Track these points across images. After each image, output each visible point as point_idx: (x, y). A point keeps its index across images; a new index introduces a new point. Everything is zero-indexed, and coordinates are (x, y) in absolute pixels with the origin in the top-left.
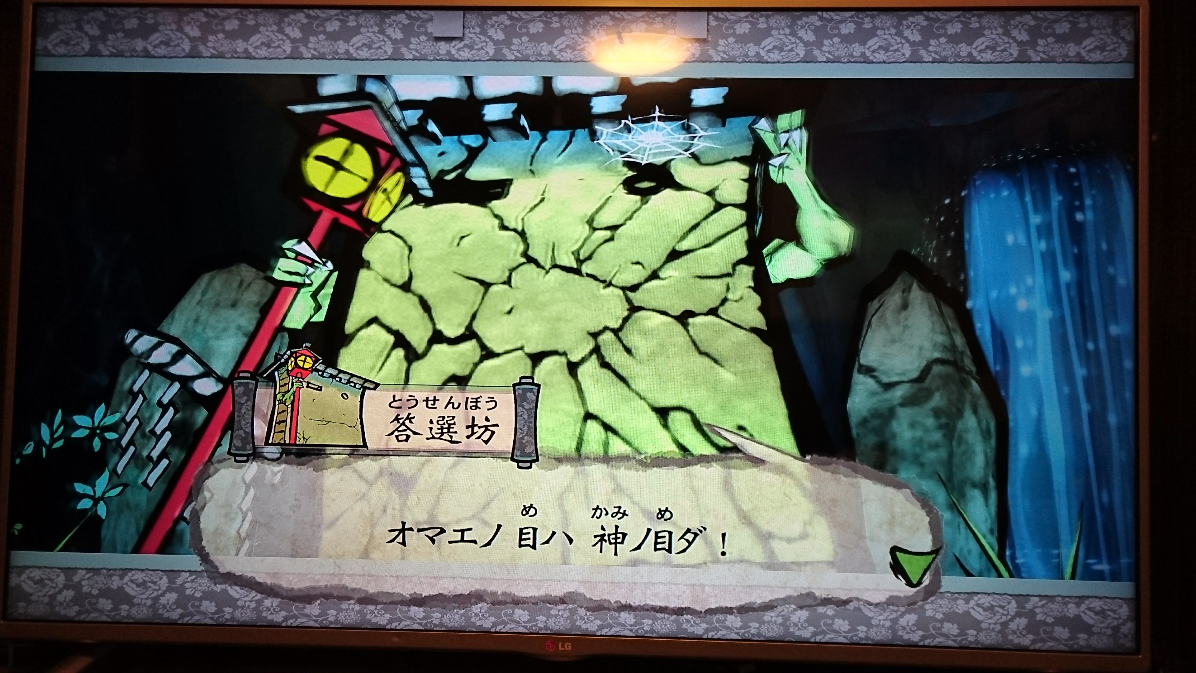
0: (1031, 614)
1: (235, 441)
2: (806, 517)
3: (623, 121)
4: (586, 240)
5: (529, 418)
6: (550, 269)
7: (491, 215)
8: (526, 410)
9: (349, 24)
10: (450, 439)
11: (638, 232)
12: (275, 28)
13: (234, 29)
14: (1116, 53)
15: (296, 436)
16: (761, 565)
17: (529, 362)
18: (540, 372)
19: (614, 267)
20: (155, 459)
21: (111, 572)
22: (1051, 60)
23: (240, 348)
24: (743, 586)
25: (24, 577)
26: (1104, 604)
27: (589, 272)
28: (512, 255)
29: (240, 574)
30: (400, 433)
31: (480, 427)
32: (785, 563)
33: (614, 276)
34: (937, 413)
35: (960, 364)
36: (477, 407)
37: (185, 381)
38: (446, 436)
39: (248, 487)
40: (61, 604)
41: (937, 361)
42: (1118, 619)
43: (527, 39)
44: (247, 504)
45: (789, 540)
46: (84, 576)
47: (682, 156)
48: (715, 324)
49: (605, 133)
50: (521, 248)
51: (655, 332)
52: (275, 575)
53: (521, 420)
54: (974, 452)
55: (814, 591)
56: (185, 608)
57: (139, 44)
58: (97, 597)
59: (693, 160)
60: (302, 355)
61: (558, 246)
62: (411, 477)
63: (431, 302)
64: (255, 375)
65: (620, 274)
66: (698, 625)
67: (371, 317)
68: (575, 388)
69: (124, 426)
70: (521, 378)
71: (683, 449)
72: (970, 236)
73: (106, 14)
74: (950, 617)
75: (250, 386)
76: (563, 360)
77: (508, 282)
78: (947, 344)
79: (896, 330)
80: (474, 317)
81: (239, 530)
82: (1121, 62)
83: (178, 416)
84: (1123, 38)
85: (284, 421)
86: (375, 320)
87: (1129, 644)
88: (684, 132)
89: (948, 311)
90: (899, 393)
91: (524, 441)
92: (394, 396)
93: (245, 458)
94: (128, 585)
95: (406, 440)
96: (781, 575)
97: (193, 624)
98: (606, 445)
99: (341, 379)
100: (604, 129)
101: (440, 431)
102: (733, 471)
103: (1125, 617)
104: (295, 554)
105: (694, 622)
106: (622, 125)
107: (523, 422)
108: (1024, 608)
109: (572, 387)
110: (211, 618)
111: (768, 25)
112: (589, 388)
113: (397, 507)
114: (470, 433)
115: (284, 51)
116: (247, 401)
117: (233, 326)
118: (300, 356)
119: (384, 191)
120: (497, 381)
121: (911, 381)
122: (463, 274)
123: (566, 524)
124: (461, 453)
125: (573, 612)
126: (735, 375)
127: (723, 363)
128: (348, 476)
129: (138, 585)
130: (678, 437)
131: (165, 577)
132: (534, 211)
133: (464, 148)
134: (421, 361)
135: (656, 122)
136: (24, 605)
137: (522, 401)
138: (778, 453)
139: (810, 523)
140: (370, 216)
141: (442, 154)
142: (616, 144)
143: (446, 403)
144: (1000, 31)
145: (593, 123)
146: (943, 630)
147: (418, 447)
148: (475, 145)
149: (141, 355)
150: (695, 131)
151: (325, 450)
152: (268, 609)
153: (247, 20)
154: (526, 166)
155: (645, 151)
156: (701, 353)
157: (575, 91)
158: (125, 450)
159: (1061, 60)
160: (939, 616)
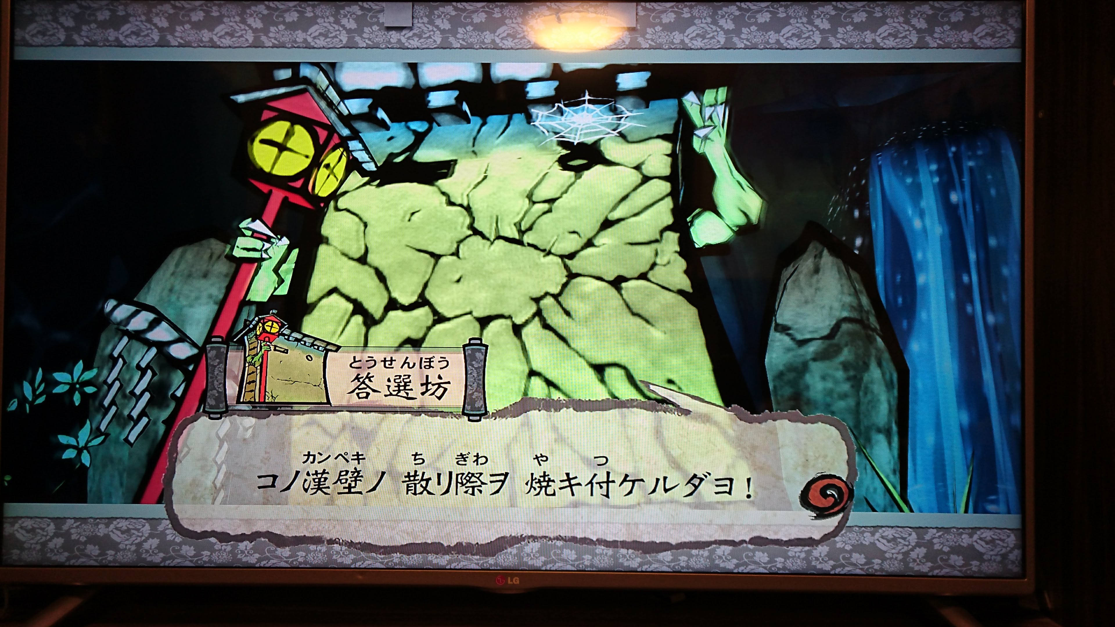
0: (929, 544)
1: (208, 400)
2: (730, 461)
3: (556, 105)
4: (526, 213)
5: (478, 376)
6: (494, 240)
7: (439, 193)
8: (476, 368)
9: (306, 15)
10: (405, 395)
11: (573, 204)
12: (238, 19)
15: (265, 394)
16: (689, 505)
17: (477, 325)
18: (487, 333)
19: (553, 237)
20: (135, 417)
21: (97, 521)
22: (947, 46)
23: (212, 316)
25: (17, 526)
26: (994, 535)
27: (531, 242)
28: (459, 228)
30: (360, 391)
31: (433, 385)
32: (710, 503)
33: (553, 245)
34: (846, 366)
35: (866, 322)
36: (430, 366)
37: (162, 346)
38: (402, 393)
39: (221, 442)
40: (52, 550)
41: (845, 320)
42: (1006, 547)
43: (472, 28)
44: (221, 457)
46: (72, 525)
47: (610, 136)
48: (646, 288)
49: (540, 115)
50: (468, 221)
51: (592, 296)
52: (248, 520)
53: (471, 378)
54: (879, 400)
56: (166, 552)
57: (112, 35)
58: (85, 543)
59: (620, 139)
60: (269, 320)
61: (501, 219)
62: (372, 431)
63: (386, 273)
64: (228, 340)
65: (559, 243)
66: (633, 559)
67: (330, 288)
68: (520, 348)
69: (106, 387)
70: (470, 340)
73: (80, 6)
74: (858, 548)
75: (222, 350)
76: (509, 322)
77: (456, 254)
78: (855, 305)
79: (808, 292)
80: (426, 286)
81: (214, 481)
82: (1010, 47)
83: (156, 378)
85: (253, 382)
86: (334, 290)
87: (1016, 569)
88: (611, 113)
89: (854, 274)
90: (811, 349)
91: (474, 397)
92: (354, 358)
93: (219, 416)
94: (113, 533)
95: (367, 397)
96: (708, 513)
97: (174, 567)
99: (305, 342)
100: (539, 113)
101: (397, 389)
103: (1012, 546)
104: (266, 502)
105: (630, 556)
106: (555, 108)
107: (472, 380)
108: (924, 539)
109: (517, 347)
110: (191, 561)
111: (692, 14)
112: (532, 348)
114: (425, 390)
115: (247, 40)
116: (219, 363)
117: (205, 294)
118: (267, 322)
119: (327, 166)
120: (448, 343)
121: (823, 338)
122: (414, 247)
123: (513, 470)
124: (416, 409)
125: (521, 550)
126: (665, 333)
127: (654, 323)
128: (314, 430)
129: (123, 532)
130: (613, 391)
131: (147, 525)
132: (478, 188)
133: (411, 133)
134: (378, 326)
135: (586, 105)
136: (18, 552)
137: (472, 361)
138: (704, 404)
139: (733, 466)
140: (316, 192)
141: (391, 139)
142: (550, 125)
143: (402, 363)
144: (901, 19)
145: (529, 107)
146: (852, 560)
147: (377, 404)
148: (421, 130)
149: (120, 323)
150: (621, 112)
151: (292, 407)
152: (242, 552)
153: (212, 12)
154: (468, 147)
155: (577, 131)
156: (634, 314)
157: (512, 78)
158: (108, 409)
159: (956, 46)
160: (848, 548)
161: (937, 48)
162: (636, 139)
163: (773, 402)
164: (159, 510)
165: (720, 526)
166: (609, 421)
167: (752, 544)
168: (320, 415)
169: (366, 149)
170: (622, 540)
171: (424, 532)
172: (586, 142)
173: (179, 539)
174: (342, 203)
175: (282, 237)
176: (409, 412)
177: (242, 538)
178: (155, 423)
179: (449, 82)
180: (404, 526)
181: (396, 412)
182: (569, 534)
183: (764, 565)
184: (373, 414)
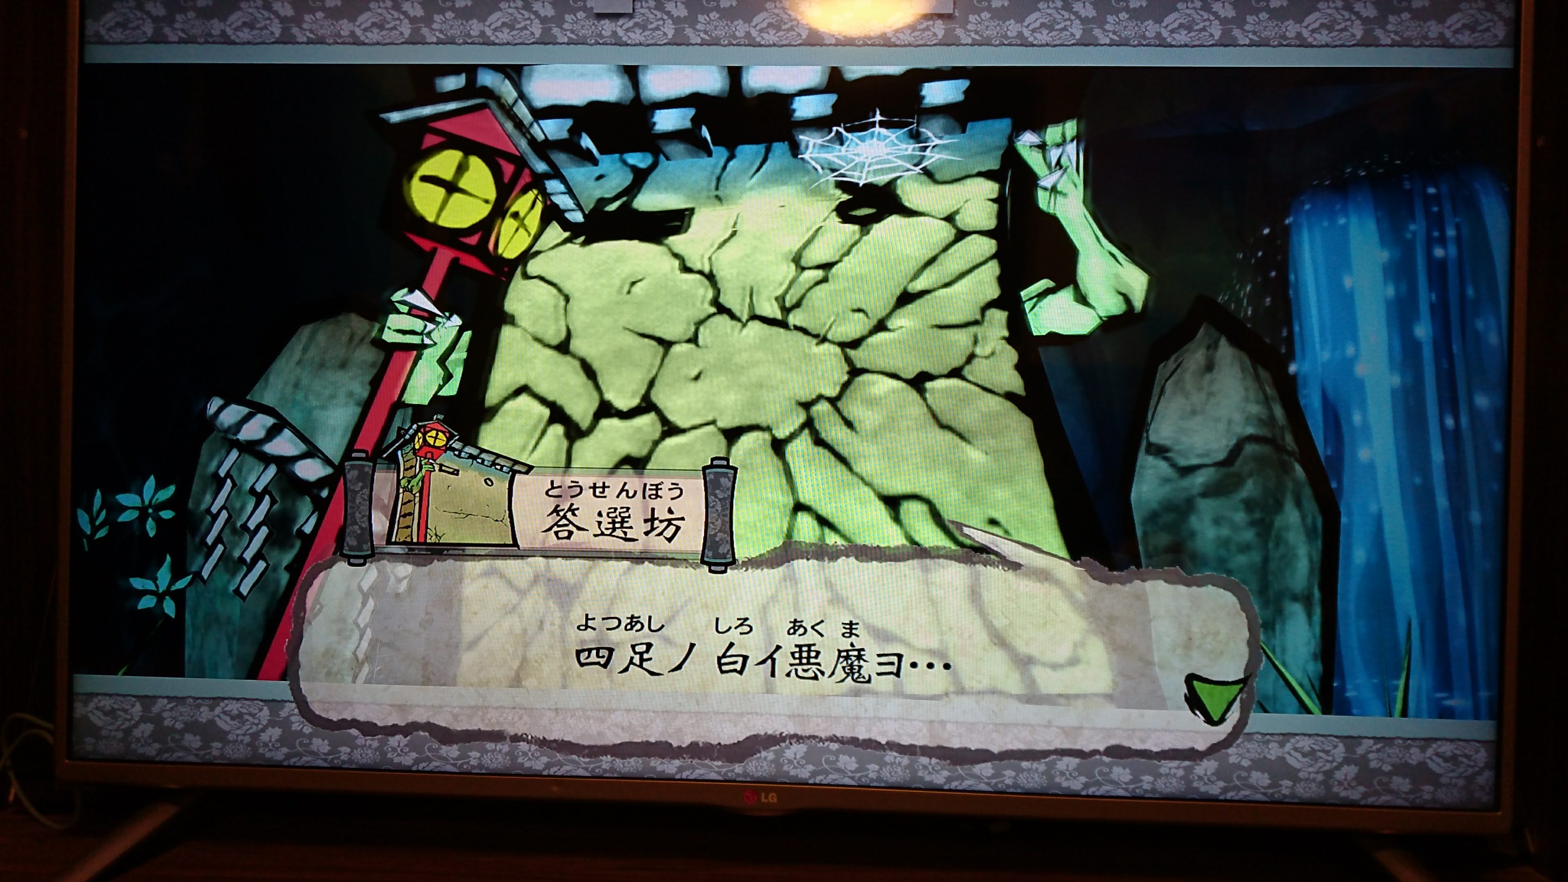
0: (1363, 761)
1: (348, 538)
2: (1077, 637)
3: (835, 129)
4: (792, 283)
5: (723, 510)
6: (748, 321)
7: (669, 254)
8: (720, 500)
10: (623, 536)
11: (858, 270)
12: (389, 3)
13: (336, 6)
14: (1491, 34)
15: (426, 532)
16: (1019, 698)
17: (723, 440)
18: (737, 451)
19: (829, 317)
20: (248, 560)
21: (199, 701)
22: (1406, 43)
24: (996, 725)
25: (91, 706)
26: (1456, 749)
27: (798, 324)
28: (698, 304)
30: (560, 529)
31: (661, 521)
32: (1049, 695)
33: (830, 327)
34: (1249, 505)
35: (1279, 442)
36: (657, 496)
37: (284, 463)
38: (619, 533)
39: (365, 598)
40: (138, 740)
41: (1251, 438)
42: (1473, 767)
43: (717, 15)
44: (365, 618)
45: (1055, 667)
46: (165, 706)
47: (910, 173)
48: (960, 390)
49: (811, 144)
50: (710, 294)
51: (883, 402)
52: (402, 707)
53: (714, 512)
54: (1295, 555)
56: (291, 746)
57: (216, 27)
58: (182, 732)
59: (924, 178)
60: (433, 429)
61: (758, 292)
62: (575, 584)
63: (596, 365)
64: (374, 455)
65: (840, 325)
67: (518, 386)
68: (782, 472)
69: (209, 518)
70: (713, 459)
71: (914, 542)
72: (1296, 278)
74: (1260, 764)
75: (366, 469)
76: (767, 436)
77: (694, 340)
78: (1264, 417)
79: (1197, 398)
80: (651, 384)
81: (355, 651)
82: (1496, 46)
83: (275, 507)
84: (1500, 15)
85: (410, 514)
86: (524, 389)
87: (1485, 798)
88: (911, 141)
89: (1264, 374)
90: (1200, 479)
91: (717, 539)
92: (552, 482)
93: (362, 561)
94: (220, 718)
95: (569, 537)
96: (1045, 710)
97: (302, 767)
99: (483, 460)
100: (810, 140)
101: (611, 526)
103: (1481, 765)
104: (427, 681)
106: (833, 134)
107: (715, 515)
108: (1355, 753)
109: (779, 470)
110: (324, 760)
112: (800, 472)
113: (557, 622)
114: (649, 529)
115: (402, 34)
116: (362, 488)
117: (343, 392)
118: (429, 431)
119: (516, 215)
120: (683, 463)
121: (1218, 464)
122: (636, 330)
123: (770, 642)
124: (637, 555)
125: (779, 754)
126: (987, 454)
127: (971, 439)
128: (494, 583)
129: (233, 718)
130: (912, 533)
131: (265, 708)
132: (724, 247)
133: (628, 170)
134: (586, 440)
135: (877, 129)
136: (93, 740)
137: (714, 488)
138: (1041, 555)
139: (1082, 644)
140: (500, 251)
141: (600, 177)
142: (826, 159)
143: (618, 491)
144: (1340, 3)
145: (794, 133)
146: (1250, 780)
147: (584, 546)
148: (642, 165)
149: (228, 430)
150: (927, 140)
151: (463, 550)
152: (394, 750)
154: (709, 190)
155: (863, 167)
156: (943, 426)
157: (772, 89)
158: (211, 549)
159: (1418, 43)
160: (1246, 763)
161: (1392, 46)
162: (948, 177)
163: (1142, 556)
164: (280, 689)
165: (1062, 728)
166: (905, 575)
167: (1108, 756)
168: (504, 562)
169: (570, 192)
170: (921, 744)
171: (645, 727)
172: (875, 183)
173: (308, 729)
174: (533, 267)
175: (451, 316)
176: (627, 559)
177: (394, 730)
178: (275, 569)
179: (683, 96)
180: (617, 717)
181: (610, 558)
182: (848, 734)
183: (1124, 786)
184: (577, 560)
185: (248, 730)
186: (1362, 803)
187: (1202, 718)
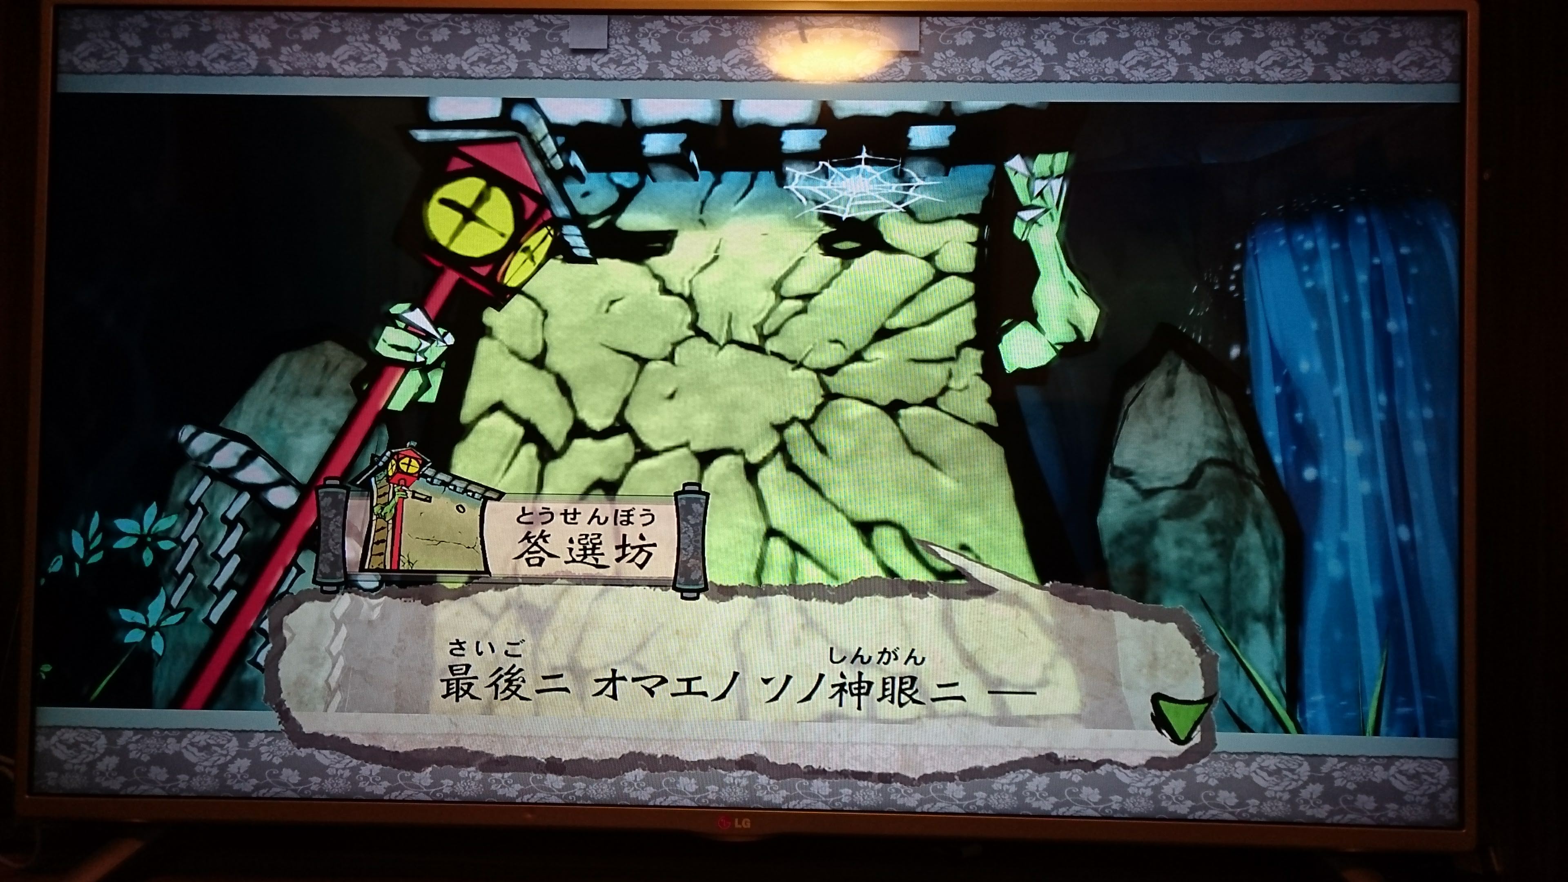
0: (1328, 779)
1: (321, 566)
2: (1047, 659)
3: (821, 163)
4: (771, 311)
5: (695, 536)
6: (725, 345)
7: (650, 276)
8: (692, 526)
10: (594, 562)
11: (837, 303)
12: (366, 37)
13: (313, 39)
14: (1438, 71)
15: (399, 559)
16: (990, 720)
17: (695, 463)
18: (709, 476)
19: (807, 345)
20: (219, 589)
21: (164, 733)
22: (1355, 79)
24: (967, 747)
25: (54, 739)
26: (1419, 766)
27: (775, 350)
28: (676, 326)
29: (330, 734)
30: (531, 556)
31: (633, 548)
32: (1020, 717)
33: (806, 355)
34: (1210, 527)
35: (1240, 465)
36: (629, 522)
37: (257, 490)
38: (590, 559)
39: (338, 624)
40: (102, 774)
41: (1211, 462)
42: (1436, 785)
43: (690, 52)
44: (337, 646)
46: (131, 738)
47: (893, 210)
48: (933, 417)
49: (797, 176)
50: (689, 318)
51: (856, 426)
52: (374, 735)
53: (686, 538)
54: (1257, 576)
55: (1055, 752)
56: (260, 777)
57: (192, 58)
59: (906, 216)
60: (406, 456)
61: (737, 321)
62: (546, 610)
63: (571, 382)
64: (345, 483)
65: (816, 353)
66: (910, 795)
67: (493, 403)
68: (754, 498)
69: (179, 547)
70: (685, 485)
71: (891, 573)
73: (149, 19)
74: (1227, 783)
75: (340, 496)
76: (739, 460)
77: (670, 358)
78: (1223, 440)
79: (1159, 423)
80: (626, 402)
81: (328, 679)
82: (1443, 82)
83: (247, 535)
84: (1446, 52)
85: (383, 541)
86: (499, 406)
87: (1449, 815)
88: (896, 180)
89: (1223, 398)
90: (1162, 502)
91: (689, 565)
92: (523, 509)
93: (335, 588)
94: (188, 750)
95: (540, 564)
96: (1015, 732)
97: (271, 798)
98: (794, 569)
99: (455, 487)
100: (797, 173)
101: (582, 552)
102: (953, 601)
103: (1444, 783)
104: (400, 709)
105: (905, 792)
106: (819, 168)
107: (687, 541)
108: (1319, 771)
109: (750, 496)
110: (295, 791)
111: (997, 34)
112: (771, 497)
113: (529, 649)
114: (621, 555)
115: (379, 67)
116: (336, 515)
117: (317, 419)
118: (402, 458)
119: (526, 249)
120: (655, 488)
121: (1179, 487)
122: (612, 346)
123: (743, 669)
124: (608, 580)
125: (753, 780)
126: (957, 481)
127: (941, 467)
129: (201, 750)
130: (885, 559)
131: (234, 739)
132: (706, 272)
133: (614, 188)
134: (558, 461)
135: (863, 166)
136: (55, 775)
137: (687, 515)
138: (1013, 581)
139: (1051, 666)
140: (505, 281)
141: (589, 193)
142: (811, 191)
143: (590, 517)
144: (1291, 42)
145: (783, 164)
146: (1218, 799)
147: (555, 573)
148: (629, 185)
149: (200, 458)
150: (910, 180)
151: (436, 579)
152: (366, 779)
153: (331, 27)
154: (693, 214)
155: (847, 201)
156: (914, 453)
157: (762, 122)
158: (181, 578)
159: (1367, 79)
160: (1213, 782)
161: (1342, 82)
162: (929, 217)
163: (1111, 575)
165: (1032, 749)
166: (878, 601)
172: (858, 217)
175: (445, 335)
176: (598, 584)
179: (673, 122)
180: (590, 745)
181: (580, 583)
183: (1094, 806)
185: (216, 761)
186: (1329, 821)
187: (1169, 737)
